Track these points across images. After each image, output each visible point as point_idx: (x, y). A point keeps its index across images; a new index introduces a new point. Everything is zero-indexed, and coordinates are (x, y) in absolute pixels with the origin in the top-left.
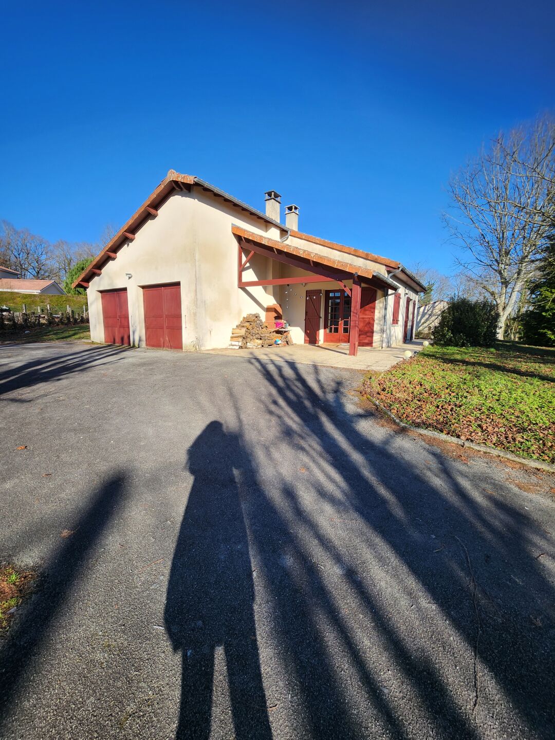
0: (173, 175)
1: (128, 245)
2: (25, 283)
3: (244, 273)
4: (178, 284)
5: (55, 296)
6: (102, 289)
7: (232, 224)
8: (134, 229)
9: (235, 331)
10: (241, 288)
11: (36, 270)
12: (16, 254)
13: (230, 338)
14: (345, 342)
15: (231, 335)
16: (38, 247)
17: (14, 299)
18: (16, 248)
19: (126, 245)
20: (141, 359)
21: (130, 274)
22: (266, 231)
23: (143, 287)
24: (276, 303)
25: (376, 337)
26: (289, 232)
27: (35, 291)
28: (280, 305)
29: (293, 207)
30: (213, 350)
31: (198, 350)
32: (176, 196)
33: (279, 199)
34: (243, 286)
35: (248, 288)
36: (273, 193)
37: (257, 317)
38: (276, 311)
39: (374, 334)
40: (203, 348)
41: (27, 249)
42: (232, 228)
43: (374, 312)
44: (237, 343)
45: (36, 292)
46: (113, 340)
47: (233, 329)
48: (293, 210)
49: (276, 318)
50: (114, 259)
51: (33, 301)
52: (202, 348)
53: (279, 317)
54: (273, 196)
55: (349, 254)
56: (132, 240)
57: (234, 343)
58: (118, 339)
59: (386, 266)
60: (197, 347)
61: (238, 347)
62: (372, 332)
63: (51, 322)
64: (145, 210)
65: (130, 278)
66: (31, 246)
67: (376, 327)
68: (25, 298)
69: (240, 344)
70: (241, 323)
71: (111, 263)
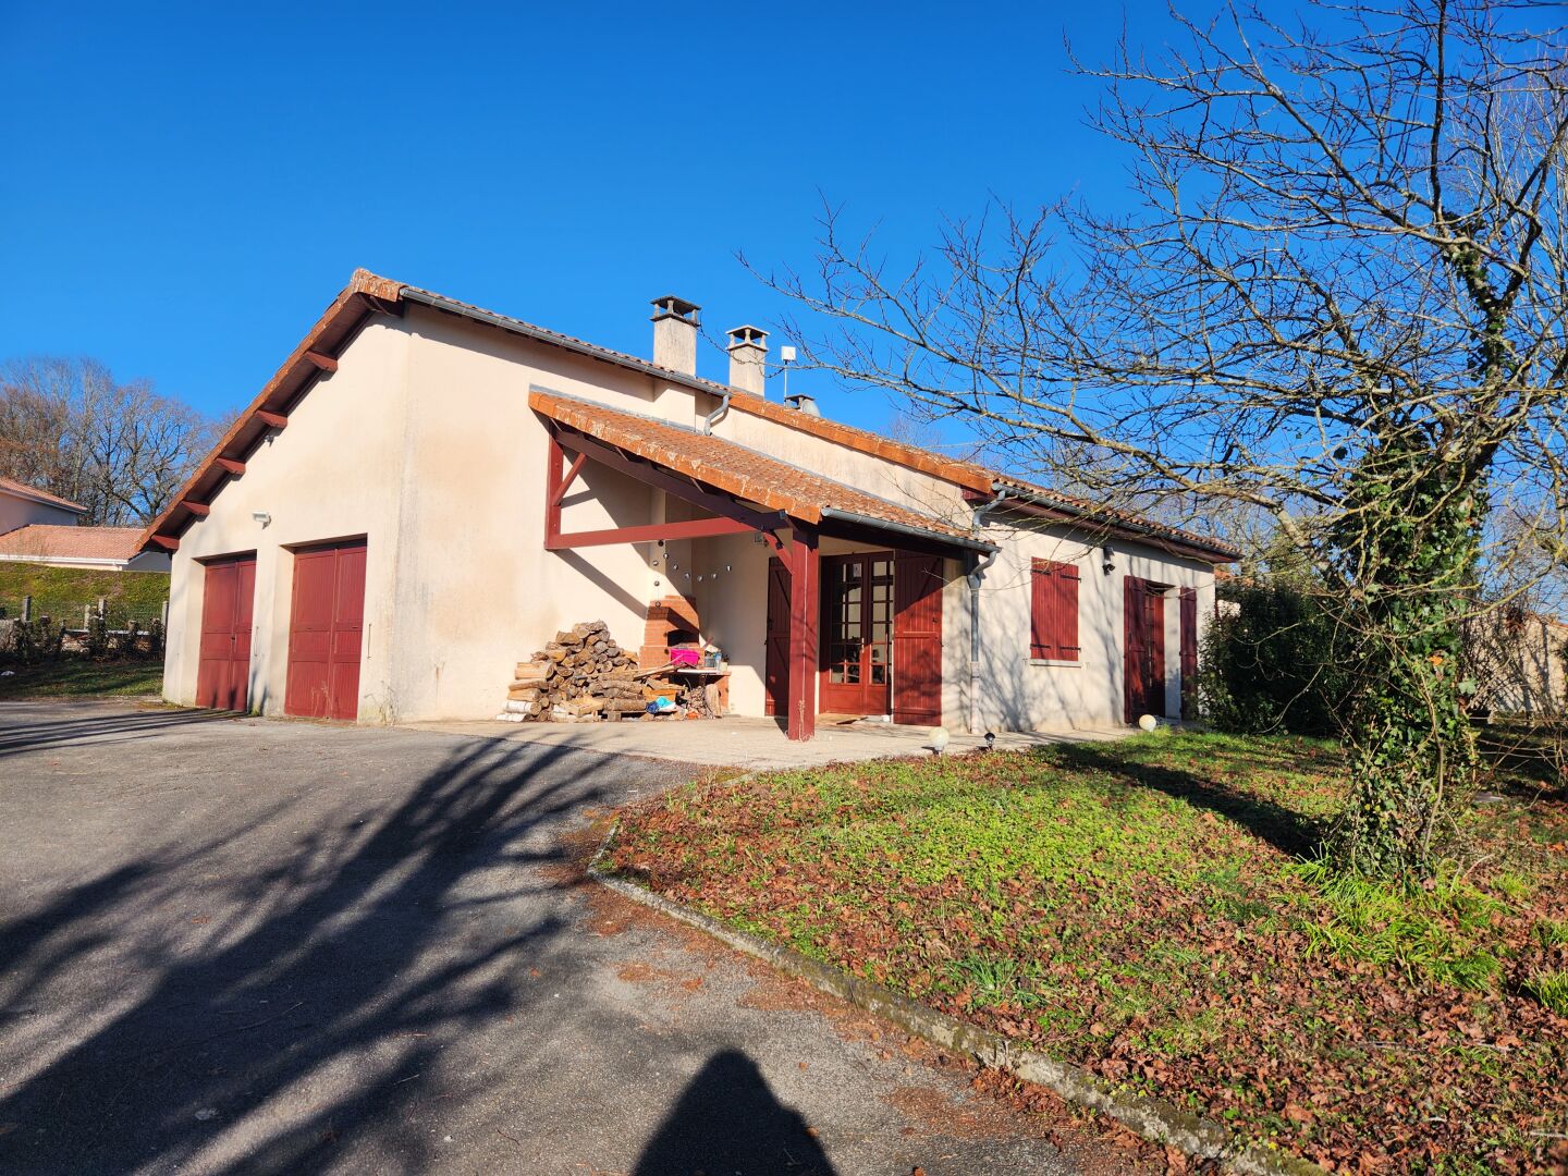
0: (362, 280)
1: (271, 441)
2: (92, 536)
3: (566, 512)
4: (360, 541)
5: (142, 575)
6: (202, 554)
7: (532, 386)
8: (284, 401)
9: (526, 671)
10: (556, 552)
11: (152, 497)
12: (100, 453)
13: (507, 692)
14: (878, 712)
15: (511, 680)
16: (168, 432)
17: (24, 582)
18: (104, 434)
19: (266, 444)
20: (206, 737)
21: (264, 516)
22: (654, 398)
23: (296, 549)
24: (675, 593)
25: (949, 697)
26: (726, 398)
27: (113, 561)
28: (692, 600)
29: (748, 332)
30: (445, 721)
31: (388, 719)
32: (376, 326)
33: (693, 316)
34: (560, 545)
35: (580, 551)
36: (671, 303)
37: (598, 631)
38: (672, 616)
39: (943, 686)
40: (405, 717)
41: (136, 439)
42: (530, 396)
43: (938, 621)
44: (520, 706)
45: (115, 564)
46: (211, 698)
47: (520, 665)
48: (748, 340)
49: (673, 638)
50: (237, 477)
51: (74, 588)
52: (403, 716)
53: (682, 634)
54: (670, 310)
55: (872, 455)
56: (279, 430)
57: (514, 705)
58: (223, 696)
59: (962, 487)
60: (388, 712)
61: (521, 717)
62: (937, 680)
63: (96, 649)
64: (303, 361)
65: (265, 525)
66: (149, 429)
67: (947, 668)
68: (54, 581)
69: (528, 707)
70: (547, 648)
71: (232, 485)
